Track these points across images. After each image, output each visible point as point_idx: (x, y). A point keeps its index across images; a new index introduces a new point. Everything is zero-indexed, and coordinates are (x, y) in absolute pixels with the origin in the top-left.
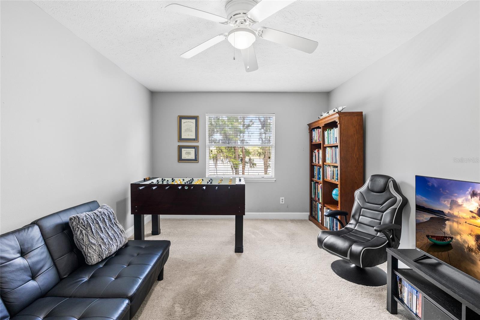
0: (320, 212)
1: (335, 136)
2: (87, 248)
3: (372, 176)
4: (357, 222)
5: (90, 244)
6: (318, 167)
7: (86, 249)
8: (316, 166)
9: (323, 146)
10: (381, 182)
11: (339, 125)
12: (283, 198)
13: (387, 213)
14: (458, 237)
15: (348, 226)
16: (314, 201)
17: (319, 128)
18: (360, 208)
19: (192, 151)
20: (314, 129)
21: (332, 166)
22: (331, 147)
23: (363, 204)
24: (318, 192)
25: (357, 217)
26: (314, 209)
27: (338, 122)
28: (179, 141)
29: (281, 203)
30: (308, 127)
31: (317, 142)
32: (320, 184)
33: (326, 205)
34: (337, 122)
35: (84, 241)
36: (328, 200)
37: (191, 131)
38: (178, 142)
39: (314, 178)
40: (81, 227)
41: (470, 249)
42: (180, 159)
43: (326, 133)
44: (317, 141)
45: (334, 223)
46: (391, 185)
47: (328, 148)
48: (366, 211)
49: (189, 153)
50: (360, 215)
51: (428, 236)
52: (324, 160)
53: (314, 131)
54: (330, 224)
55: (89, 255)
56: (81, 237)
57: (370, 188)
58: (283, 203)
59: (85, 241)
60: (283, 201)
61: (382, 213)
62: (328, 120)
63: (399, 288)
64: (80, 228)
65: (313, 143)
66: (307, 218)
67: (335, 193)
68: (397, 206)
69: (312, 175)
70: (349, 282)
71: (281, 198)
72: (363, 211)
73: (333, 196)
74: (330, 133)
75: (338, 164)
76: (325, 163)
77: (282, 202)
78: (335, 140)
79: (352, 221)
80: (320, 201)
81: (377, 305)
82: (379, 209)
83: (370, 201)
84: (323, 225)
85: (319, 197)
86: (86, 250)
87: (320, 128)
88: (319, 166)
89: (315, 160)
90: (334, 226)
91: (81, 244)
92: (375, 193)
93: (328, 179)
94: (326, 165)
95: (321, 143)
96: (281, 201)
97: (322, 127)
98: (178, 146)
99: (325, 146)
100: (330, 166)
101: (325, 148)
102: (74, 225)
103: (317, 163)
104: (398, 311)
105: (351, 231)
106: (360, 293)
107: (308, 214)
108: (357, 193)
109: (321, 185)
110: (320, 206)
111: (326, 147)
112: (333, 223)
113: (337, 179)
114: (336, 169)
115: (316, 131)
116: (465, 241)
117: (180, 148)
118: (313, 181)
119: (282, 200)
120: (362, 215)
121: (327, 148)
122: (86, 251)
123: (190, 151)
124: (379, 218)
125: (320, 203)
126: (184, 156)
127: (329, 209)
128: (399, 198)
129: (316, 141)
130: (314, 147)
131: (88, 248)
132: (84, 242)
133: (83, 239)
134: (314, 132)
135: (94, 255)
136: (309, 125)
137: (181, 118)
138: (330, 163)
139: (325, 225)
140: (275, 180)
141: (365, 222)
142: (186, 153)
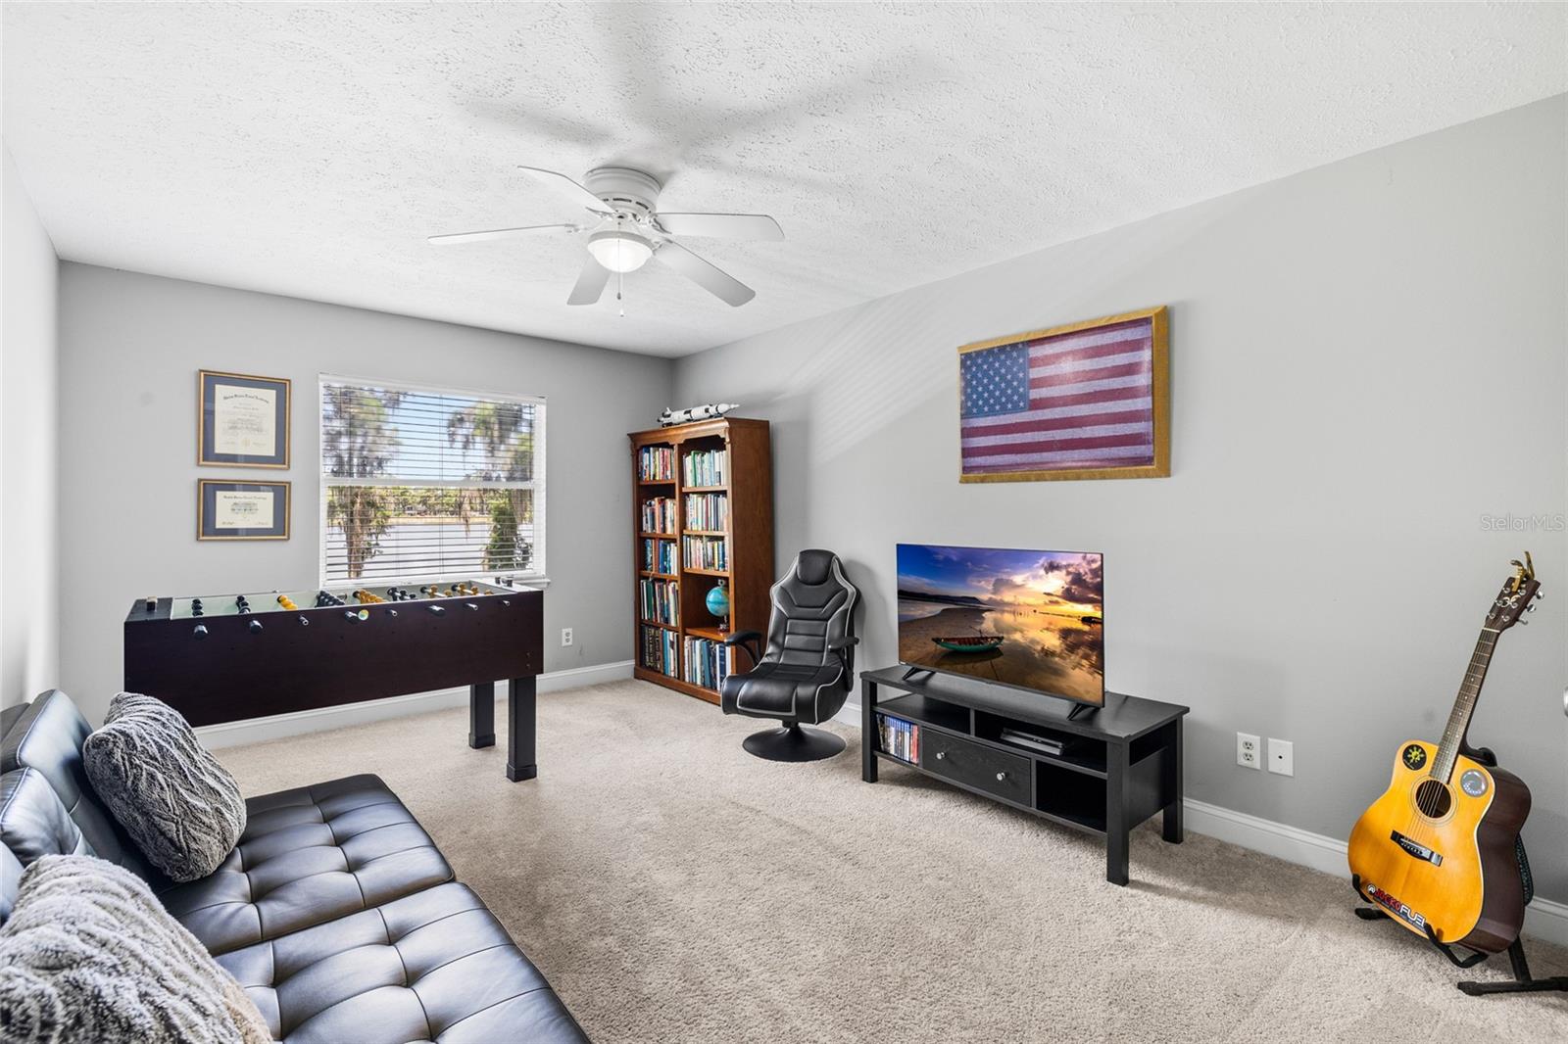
0: (672, 651)
1: (717, 470)
2: (181, 827)
3: (801, 553)
4: (782, 648)
5: (191, 812)
6: (662, 541)
7: (178, 830)
8: (651, 538)
9: (680, 490)
10: (820, 564)
11: (729, 447)
12: (570, 630)
13: (834, 620)
14: (1017, 636)
15: (765, 660)
16: (650, 626)
17: (666, 445)
18: (783, 620)
19: (265, 501)
20: (647, 448)
21: (707, 536)
22: (703, 494)
23: (789, 611)
24: (662, 605)
25: (780, 639)
26: (649, 648)
27: (728, 440)
28: (202, 463)
29: (564, 643)
30: (628, 442)
31: (660, 480)
32: (670, 582)
33: (688, 631)
34: (724, 439)
35: (167, 805)
36: (697, 618)
37: (259, 430)
38: (198, 465)
39: (646, 569)
40: (146, 763)
41: (1048, 653)
42: (207, 527)
43: (688, 461)
44: (657, 478)
45: (715, 668)
46: (836, 567)
47: (695, 496)
48: (797, 624)
49: (249, 508)
50: (785, 634)
51: (937, 640)
52: (683, 525)
53: (649, 452)
54: (702, 672)
55: (193, 845)
56: (155, 796)
57: (799, 577)
58: (570, 643)
59: (170, 805)
60: (570, 637)
61: (825, 623)
62: (697, 432)
63: (881, 733)
64: (145, 766)
65: (642, 483)
66: (630, 674)
67: (714, 598)
68: (848, 605)
69: (641, 562)
70: (790, 764)
71: (565, 631)
72: (791, 625)
73: (709, 606)
74: (703, 462)
75: (727, 531)
76: (685, 532)
77: (567, 640)
78: (715, 478)
79: (770, 649)
80: (673, 623)
81: (847, 780)
82: (819, 616)
83: (803, 604)
84: (684, 680)
85: (669, 614)
86: (181, 832)
87: (672, 447)
88: (661, 539)
89: (649, 525)
90: (715, 675)
91: (157, 818)
92: (810, 587)
93: (694, 566)
94: (689, 536)
95: (674, 484)
96: (564, 637)
97: (679, 445)
98: (200, 480)
99: (684, 490)
100: (701, 537)
101: (685, 496)
102: (120, 760)
103: (658, 530)
104: (879, 776)
105: (775, 668)
106: (815, 773)
107: (632, 663)
108: (774, 591)
109: (672, 584)
110: (670, 636)
111: (688, 494)
112: (712, 668)
113: (724, 566)
114: (721, 543)
115: (654, 452)
116: (1033, 641)
117: (208, 492)
118: (647, 578)
119: (568, 634)
120: (790, 633)
121: (691, 495)
122: (181, 836)
123: (255, 501)
124: (822, 633)
125: (670, 629)
126: (224, 518)
127: (698, 638)
128: (851, 590)
129: (654, 476)
130: (647, 492)
131: (185, 827)
132: (170, 810)
133: (163, 800)
134: (646, 455)
135: (212, 843)
136: (634, 437)
137: (211, 380)
138: (700, 529)
139: (687, 679)
140: (548, 583)
141: (798, 646)
142: (234, 507)
